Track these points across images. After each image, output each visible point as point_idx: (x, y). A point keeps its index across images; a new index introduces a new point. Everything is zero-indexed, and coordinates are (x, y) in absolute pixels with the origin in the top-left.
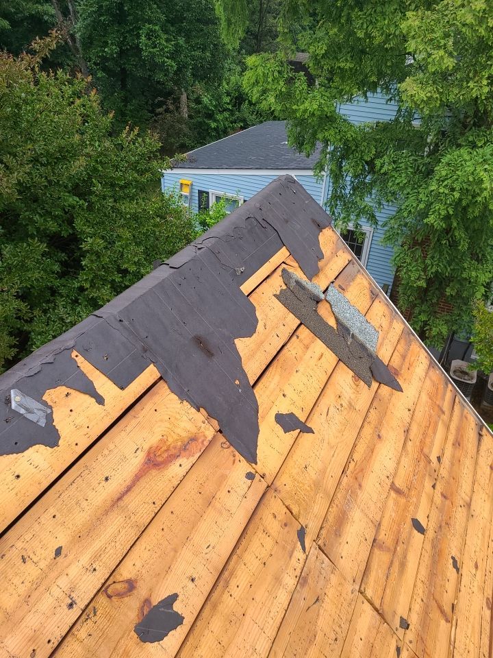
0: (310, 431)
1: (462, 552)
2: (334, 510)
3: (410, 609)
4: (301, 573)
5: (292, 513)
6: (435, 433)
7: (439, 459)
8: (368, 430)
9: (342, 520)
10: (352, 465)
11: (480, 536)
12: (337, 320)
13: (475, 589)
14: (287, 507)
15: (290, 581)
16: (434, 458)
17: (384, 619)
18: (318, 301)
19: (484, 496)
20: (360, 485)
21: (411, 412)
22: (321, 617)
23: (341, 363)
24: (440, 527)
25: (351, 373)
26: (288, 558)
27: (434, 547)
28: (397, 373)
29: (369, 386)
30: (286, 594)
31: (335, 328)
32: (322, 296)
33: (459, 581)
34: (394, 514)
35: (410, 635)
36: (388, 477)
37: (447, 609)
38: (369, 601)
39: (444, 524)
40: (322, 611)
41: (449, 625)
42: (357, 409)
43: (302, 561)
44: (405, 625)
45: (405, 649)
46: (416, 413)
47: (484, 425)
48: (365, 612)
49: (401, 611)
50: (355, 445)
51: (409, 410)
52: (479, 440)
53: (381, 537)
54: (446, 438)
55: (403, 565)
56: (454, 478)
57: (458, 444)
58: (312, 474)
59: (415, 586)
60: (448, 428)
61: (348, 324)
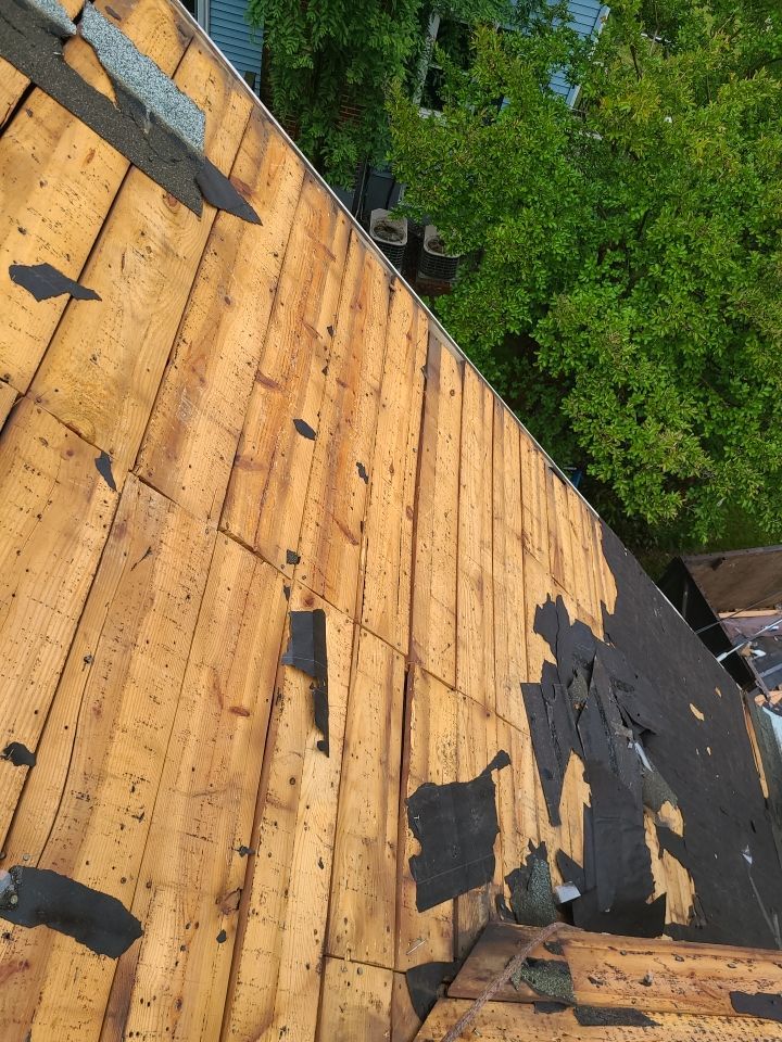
0: (91, 295)
1: (370, 455)
2: (159, 421)
3: (300, 538)
4: (113, 520)
5: (80, 435)
6: (321, 291)
7: (330, 330)
8: (205, 293)
9: (176, 436)
10: (183, 350)
11: (395, 430)
12: (113, 81)
13: (391, 499)
14: (68, 426)
15: (94, 534)
16: (322, 329)
17: (262, 557)
18: (65, 39)
19: (400, 377)
20: (202, 380)
21: (280, 259)
22: (158, 574)
23: (136, 172)
24: (338, 426)
25: (160, 191)
26: (85, 503)
27: (330, 454)
28: (248, 191)
29: (199, 215)
30: (90, 553)
31: (113, 100)
32: (72, 29)
33: (369, 492)
34: (264, 418)
35: (302, 569)
36: (249, 364)
37: (354, 529)
38: (235, 539)
39: (343, 422)
40: (158, 566)
41: (357, 547)
42: (180, 255)
43: (112, 504)
44: (294, 558)
45: (296, 588)
46: (288, 261)
47: (396, 275)
48: (231, 554)
49: (287, 542)
50: (184, 317)
51: (276, 256)
52: (390, 299)
53: (247, 451)
54: (340, 298)
55: (285, 485)
56: (355, 355)
57: (358, 305)
58: (109, 369)
59: (305, 508)
60: (342, 283)
61: (140, 92)
